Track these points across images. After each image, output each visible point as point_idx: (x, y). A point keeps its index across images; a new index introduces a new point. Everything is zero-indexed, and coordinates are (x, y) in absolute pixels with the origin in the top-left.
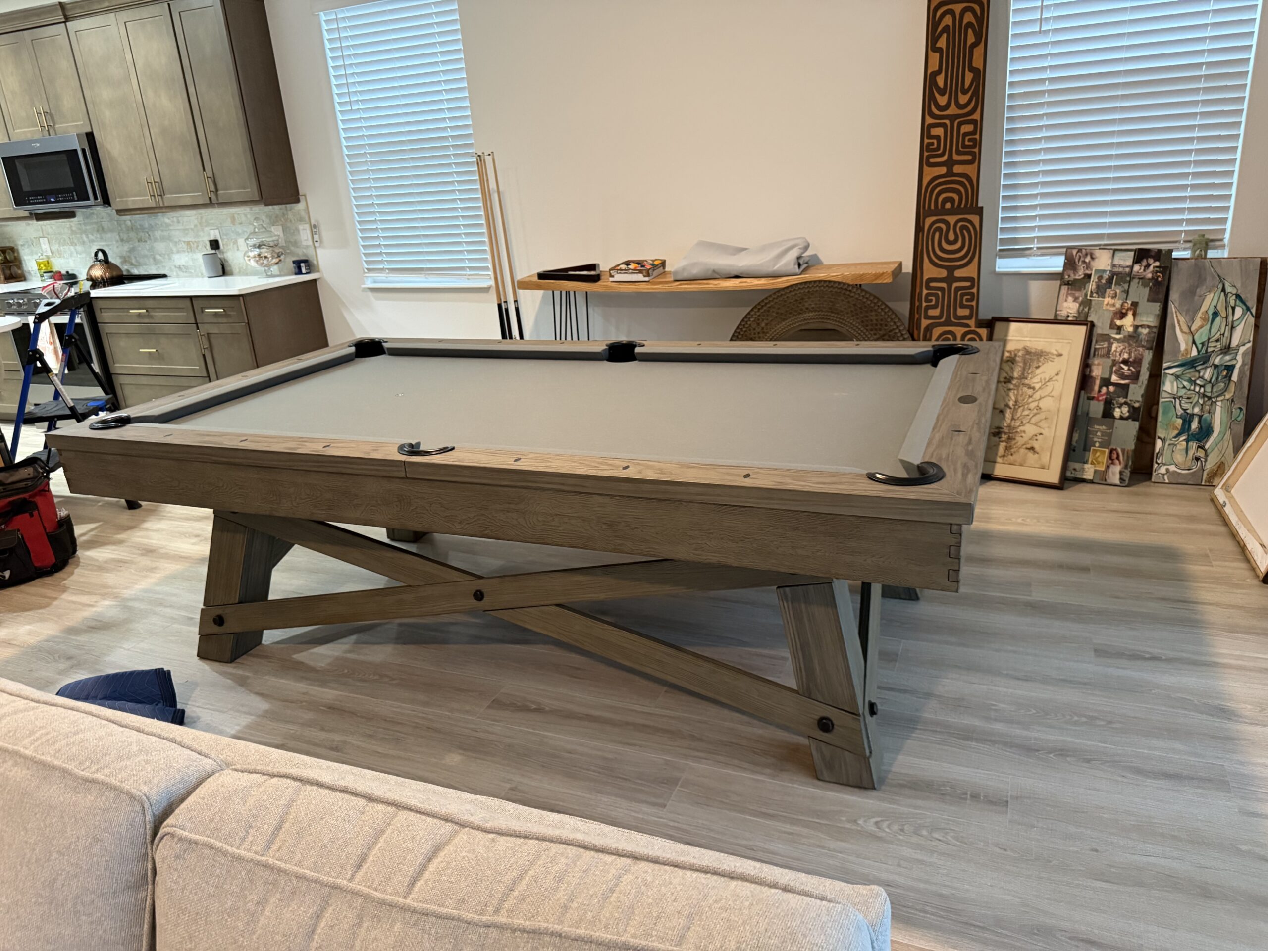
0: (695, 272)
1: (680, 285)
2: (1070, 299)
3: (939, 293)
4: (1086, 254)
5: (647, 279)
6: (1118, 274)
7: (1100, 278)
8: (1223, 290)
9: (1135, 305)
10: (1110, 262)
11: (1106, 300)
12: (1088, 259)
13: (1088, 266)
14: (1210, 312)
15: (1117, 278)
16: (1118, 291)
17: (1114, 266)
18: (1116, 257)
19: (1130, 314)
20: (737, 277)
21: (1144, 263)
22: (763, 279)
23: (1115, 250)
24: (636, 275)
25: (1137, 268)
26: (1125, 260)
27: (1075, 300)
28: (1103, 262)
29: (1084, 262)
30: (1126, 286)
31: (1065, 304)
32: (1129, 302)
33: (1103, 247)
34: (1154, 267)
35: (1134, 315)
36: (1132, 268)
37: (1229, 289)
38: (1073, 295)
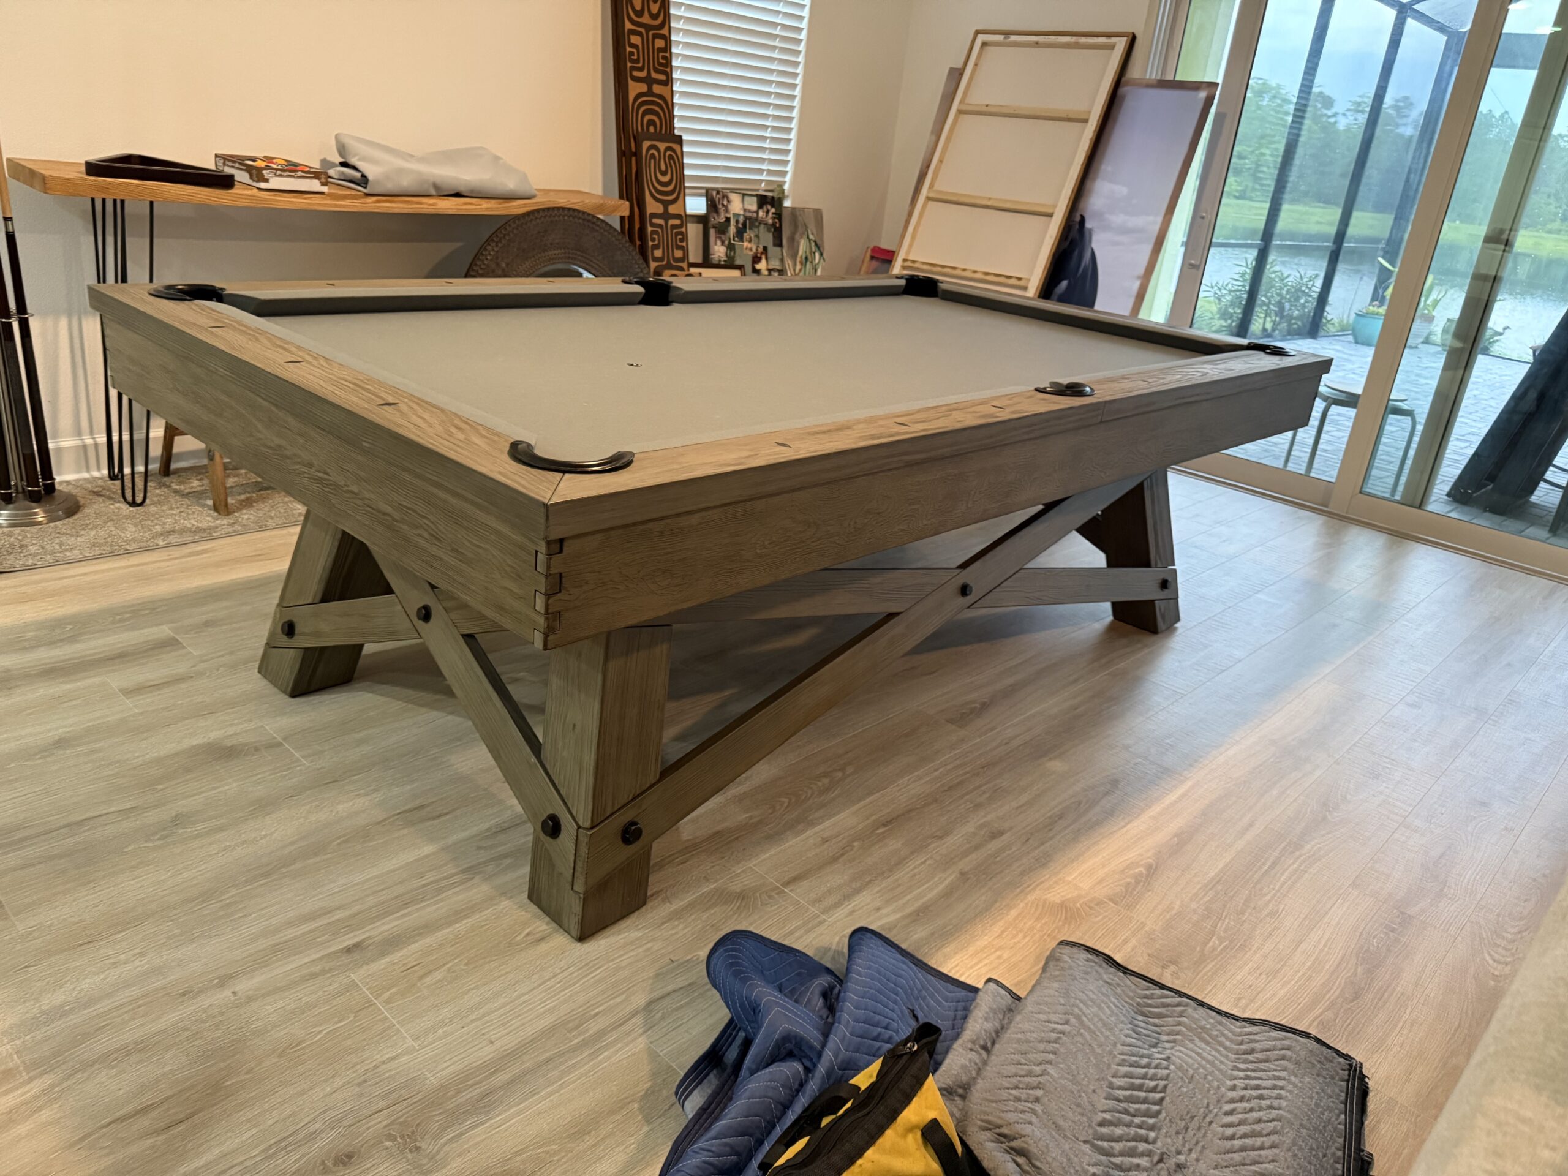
0: (406, 183)
1: (378, 202)
2: (719, 242)
3: (659, 230)
4: (723, 197)
5: (325, 189)
6: (750, 218)
7: (737, 222)
8: (808, 238)
9: (765, 248)
10: (741, 206)
11: (746, 244)
12: (725, 203)
13: (727, 211)
14: (804, 257)
15: (748, 224)
16: (752, 236)
17: (745, 210)
18: (746, 203)
19: (763, 257)
20: (458, 195)
21: (765, 209)
22: (493, 201)
23: (744, 195)
24: (308, 181)
25: (761, 213)
26: (752, 205)
27: (723, 243)
28: (736, 206)
29: (723, 205)
30: (756, 230)
31: (716, 248)
32: (761, 247)
33: (733, 191)
34: (773, 213)
35: (767, 259)
36: (757, 212)
37: (811, 237)
38: (720, 238)
